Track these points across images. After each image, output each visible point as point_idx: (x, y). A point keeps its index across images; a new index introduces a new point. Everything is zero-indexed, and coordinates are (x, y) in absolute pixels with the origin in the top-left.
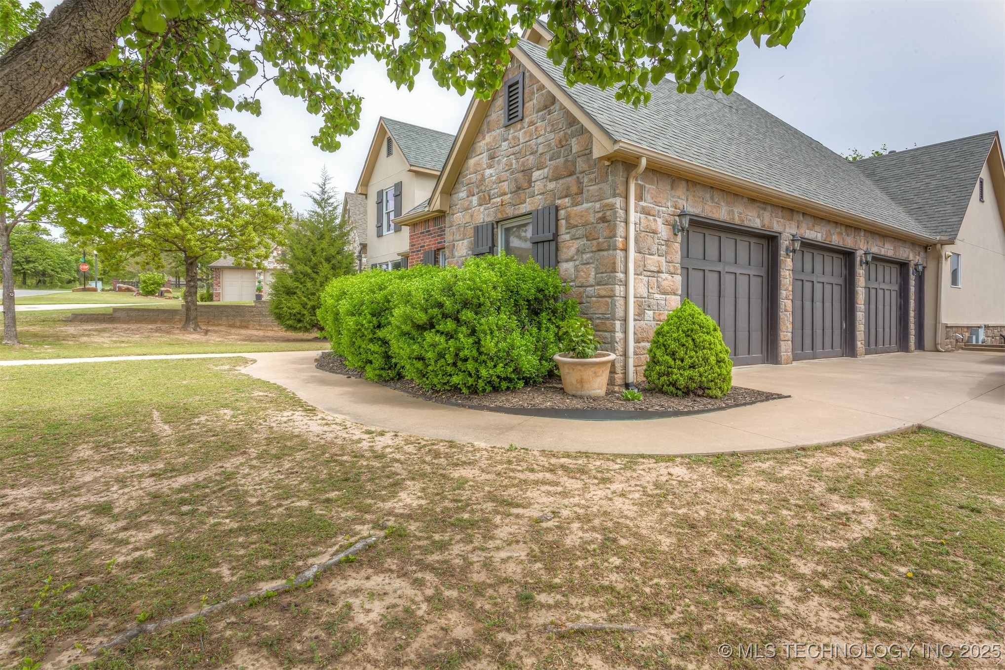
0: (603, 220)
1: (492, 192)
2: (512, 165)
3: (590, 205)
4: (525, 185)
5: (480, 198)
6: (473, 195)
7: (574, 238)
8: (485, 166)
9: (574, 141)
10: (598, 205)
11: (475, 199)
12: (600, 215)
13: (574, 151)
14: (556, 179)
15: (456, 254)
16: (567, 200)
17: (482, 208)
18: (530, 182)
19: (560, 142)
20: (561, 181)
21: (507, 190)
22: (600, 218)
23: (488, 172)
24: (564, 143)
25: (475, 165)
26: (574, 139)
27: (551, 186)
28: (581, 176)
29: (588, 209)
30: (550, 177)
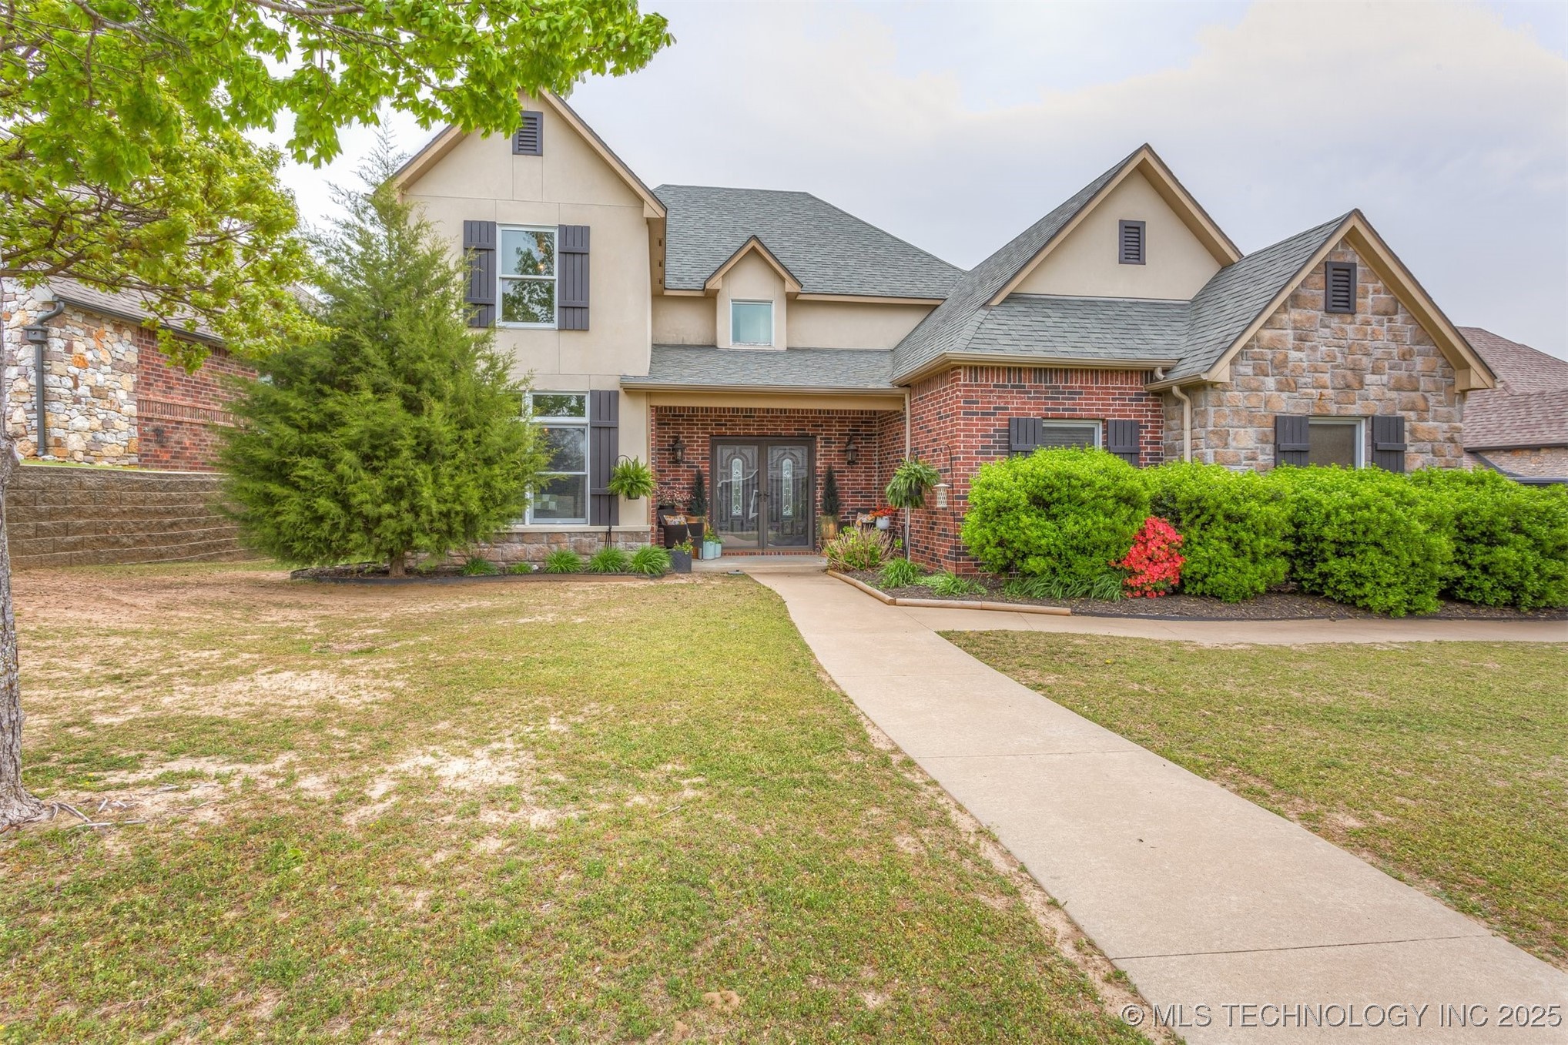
0: (1452, 440)
1: (1303, 380)
2: (1335, 357)
3: (1436, 424)
4: (1356, 385)
5: (1279, 382)
6: (1267, 375)
7: (1420, 452)
8: (1290, 346)
9: (1418, 360)
10: (1445, 426)
11: (1270, 382)
12: (1449, 435)
13: (1419, 367)
14: (1399, 388)
15: (1234, 444)
16: (1411, 413)
17: (1284, 395)
18: (1361, 383)
19: (1404, 355)
20: (1403, 393)
21: (1329, 383)
22: (1448, 439)
23: (1293, 355)
24: (1407, 357)
25: (1271, 339)
26: (1420, 358)
27: (1394, 395)
28: (1427, 395)
29: (1436, 428)
30: (1391, 386)
